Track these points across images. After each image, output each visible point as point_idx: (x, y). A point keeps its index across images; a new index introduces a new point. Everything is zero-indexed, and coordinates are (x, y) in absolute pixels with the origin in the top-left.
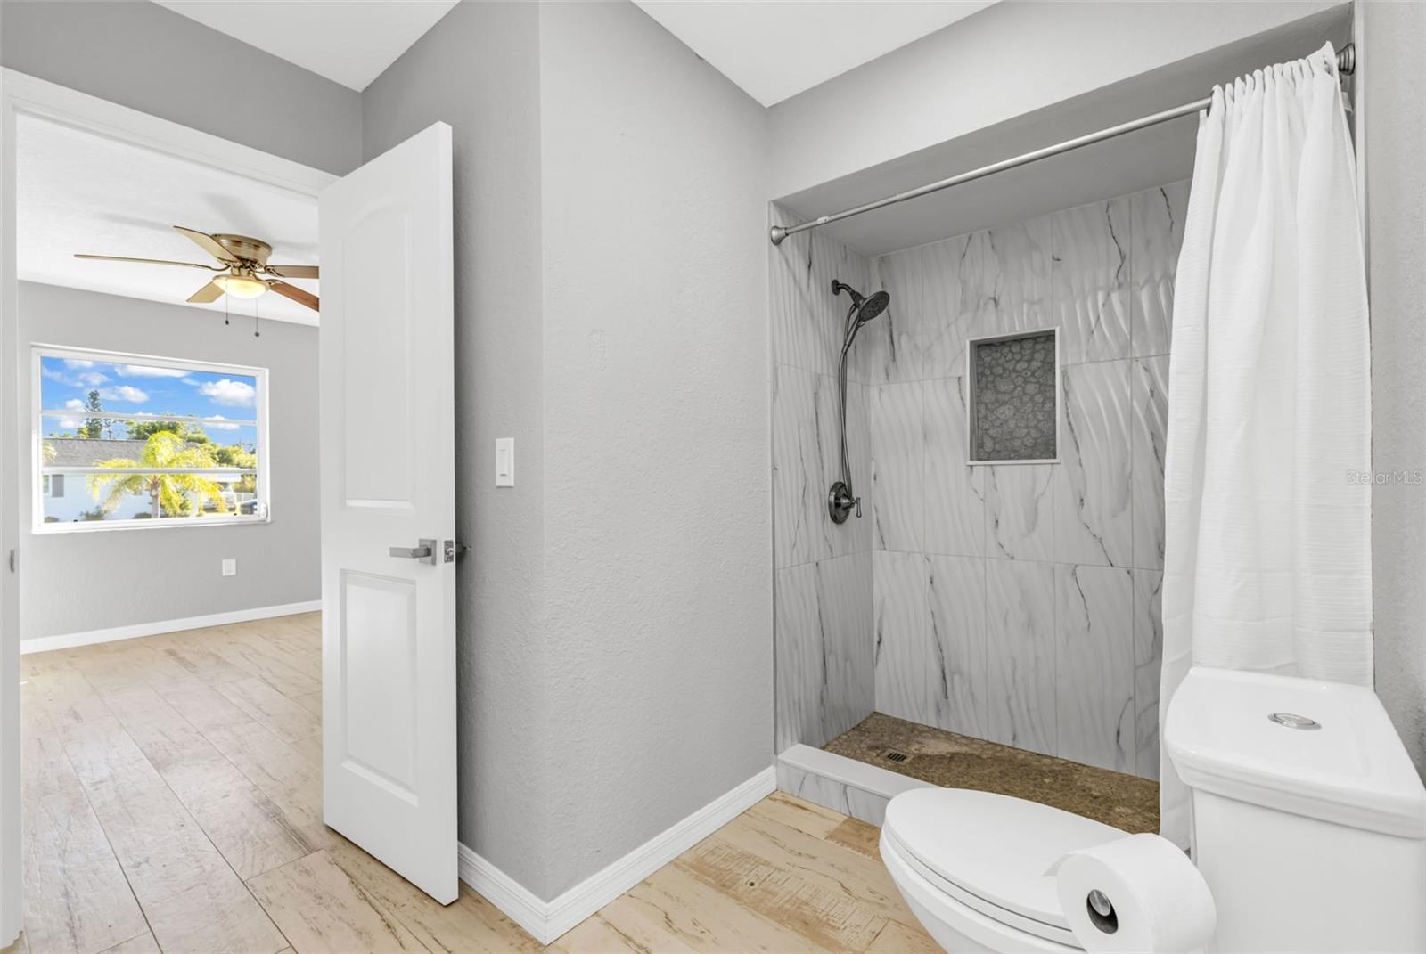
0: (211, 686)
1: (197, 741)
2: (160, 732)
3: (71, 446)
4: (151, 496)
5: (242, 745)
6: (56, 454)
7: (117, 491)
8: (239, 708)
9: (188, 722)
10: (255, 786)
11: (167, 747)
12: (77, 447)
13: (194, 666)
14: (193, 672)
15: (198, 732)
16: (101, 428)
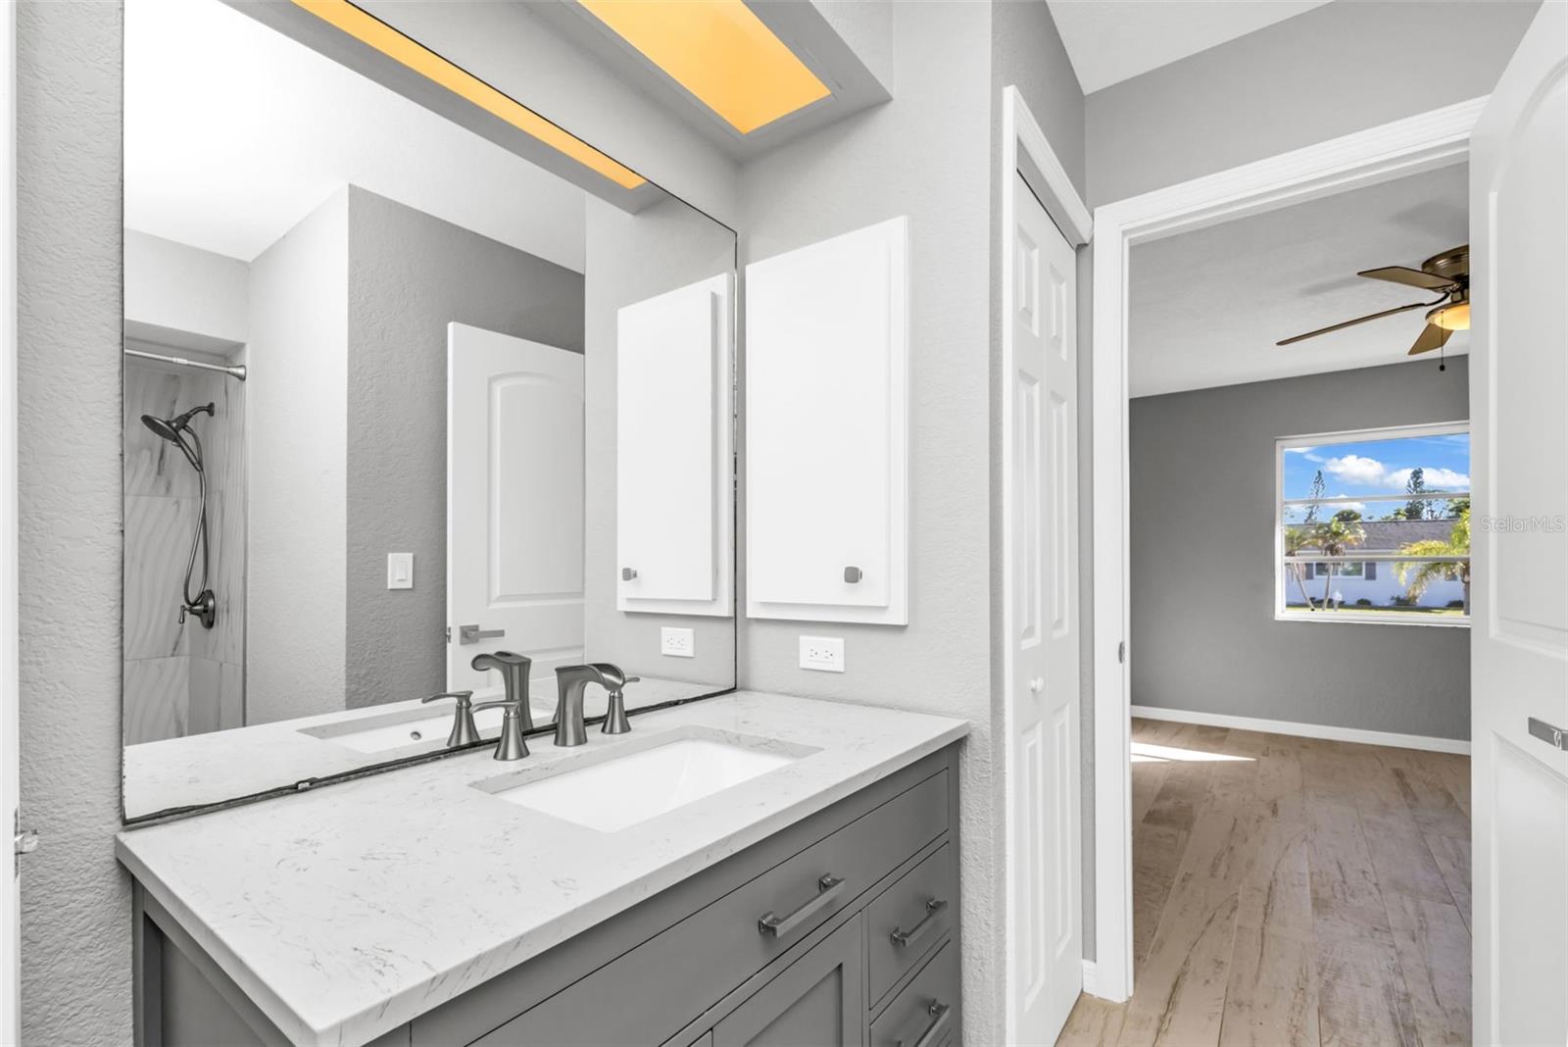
0: (1422, 833)
1: (1370, 894)
2: (1338, 863)
3: (1383, 528)
4: (1464, 582)
5: (1421, 928)
6: (1365, 536)
7: (1424, 575)
8: (1442, 876)
9: (1373, 866)
10: (1406, 995)
11: (1336, 885)
12: (1389, 530)
13: (1416, 799)
14: (1411, 807)
15: (1376, 885)
16: (1423, 508)
